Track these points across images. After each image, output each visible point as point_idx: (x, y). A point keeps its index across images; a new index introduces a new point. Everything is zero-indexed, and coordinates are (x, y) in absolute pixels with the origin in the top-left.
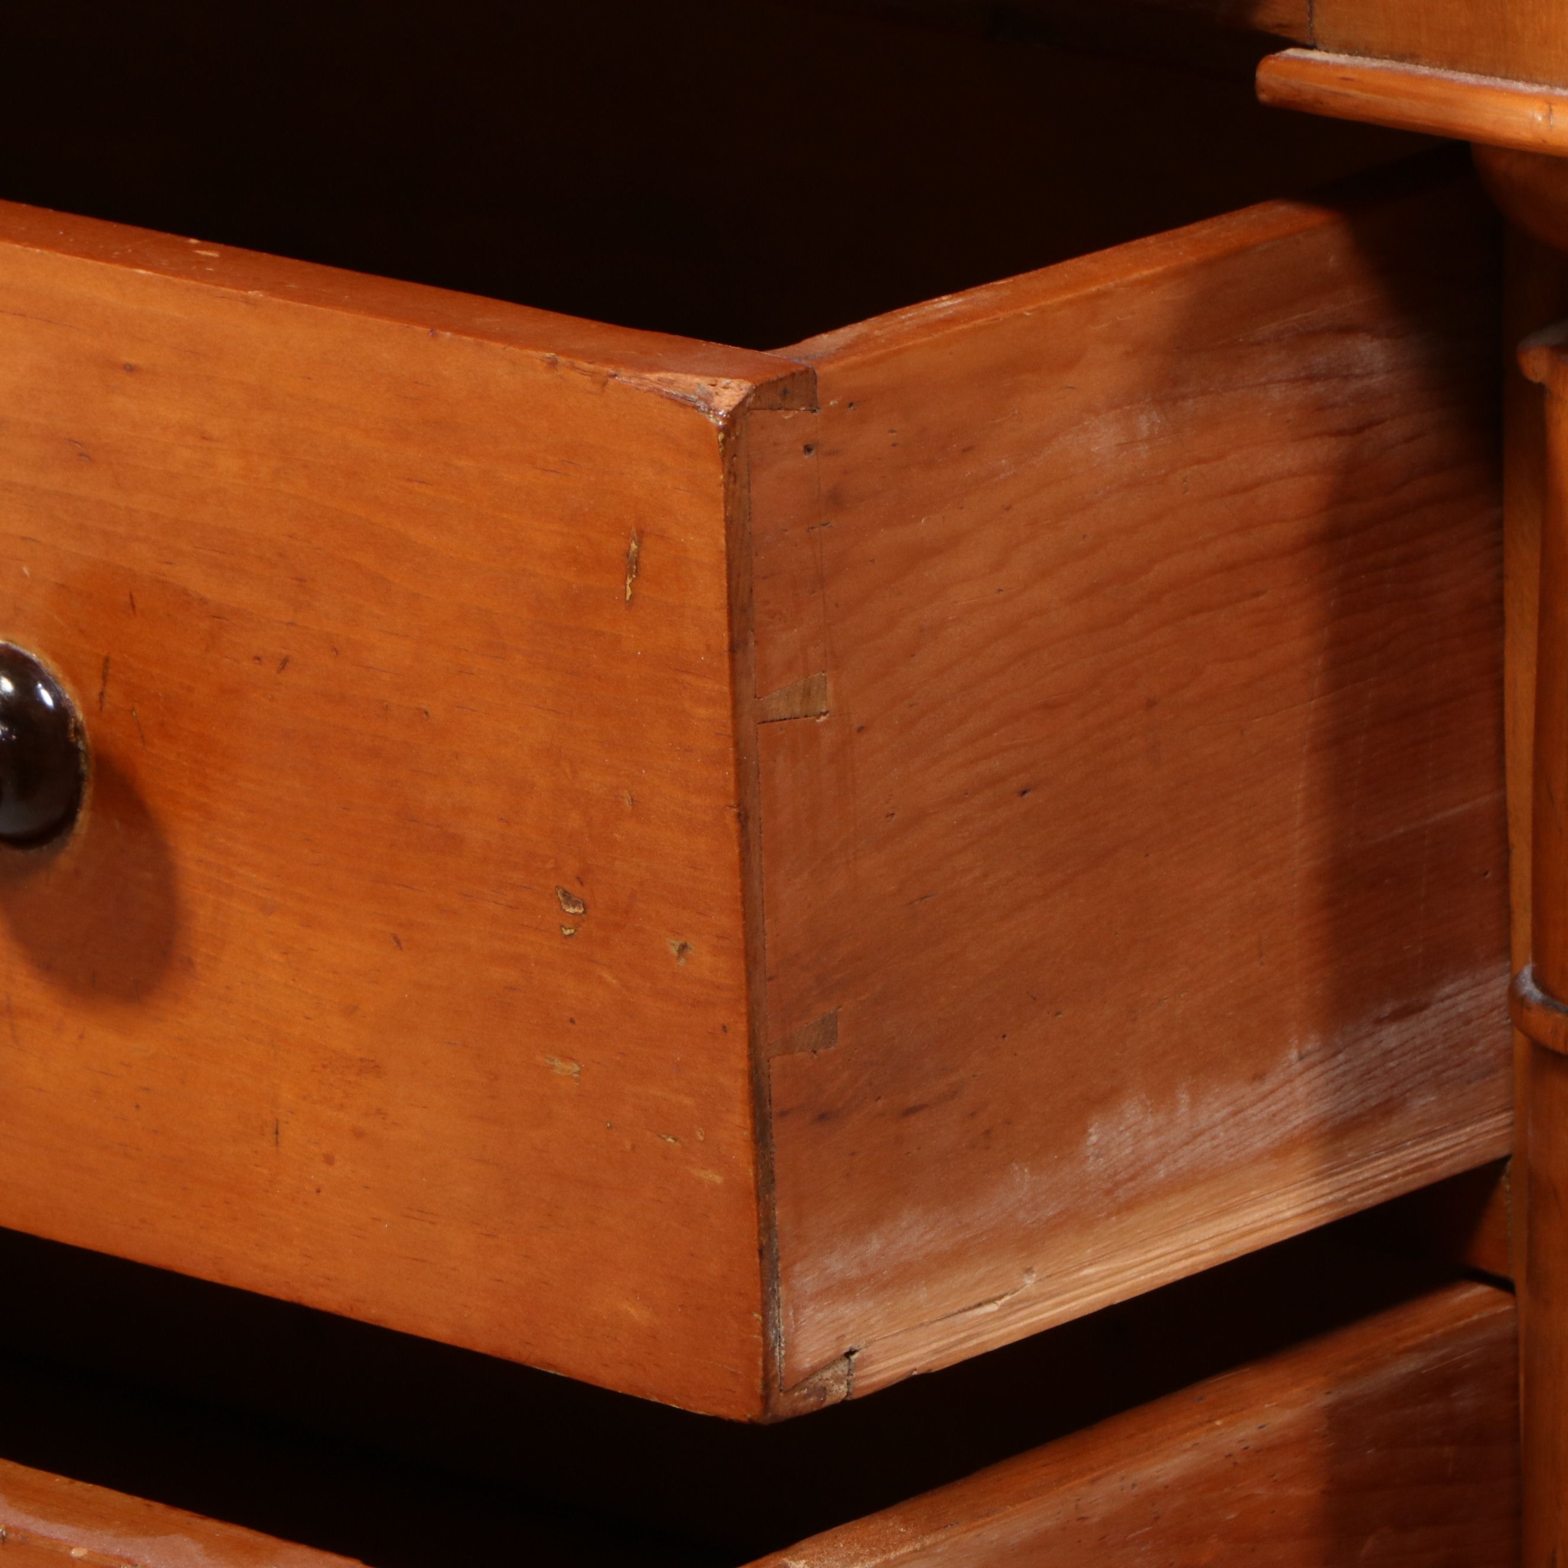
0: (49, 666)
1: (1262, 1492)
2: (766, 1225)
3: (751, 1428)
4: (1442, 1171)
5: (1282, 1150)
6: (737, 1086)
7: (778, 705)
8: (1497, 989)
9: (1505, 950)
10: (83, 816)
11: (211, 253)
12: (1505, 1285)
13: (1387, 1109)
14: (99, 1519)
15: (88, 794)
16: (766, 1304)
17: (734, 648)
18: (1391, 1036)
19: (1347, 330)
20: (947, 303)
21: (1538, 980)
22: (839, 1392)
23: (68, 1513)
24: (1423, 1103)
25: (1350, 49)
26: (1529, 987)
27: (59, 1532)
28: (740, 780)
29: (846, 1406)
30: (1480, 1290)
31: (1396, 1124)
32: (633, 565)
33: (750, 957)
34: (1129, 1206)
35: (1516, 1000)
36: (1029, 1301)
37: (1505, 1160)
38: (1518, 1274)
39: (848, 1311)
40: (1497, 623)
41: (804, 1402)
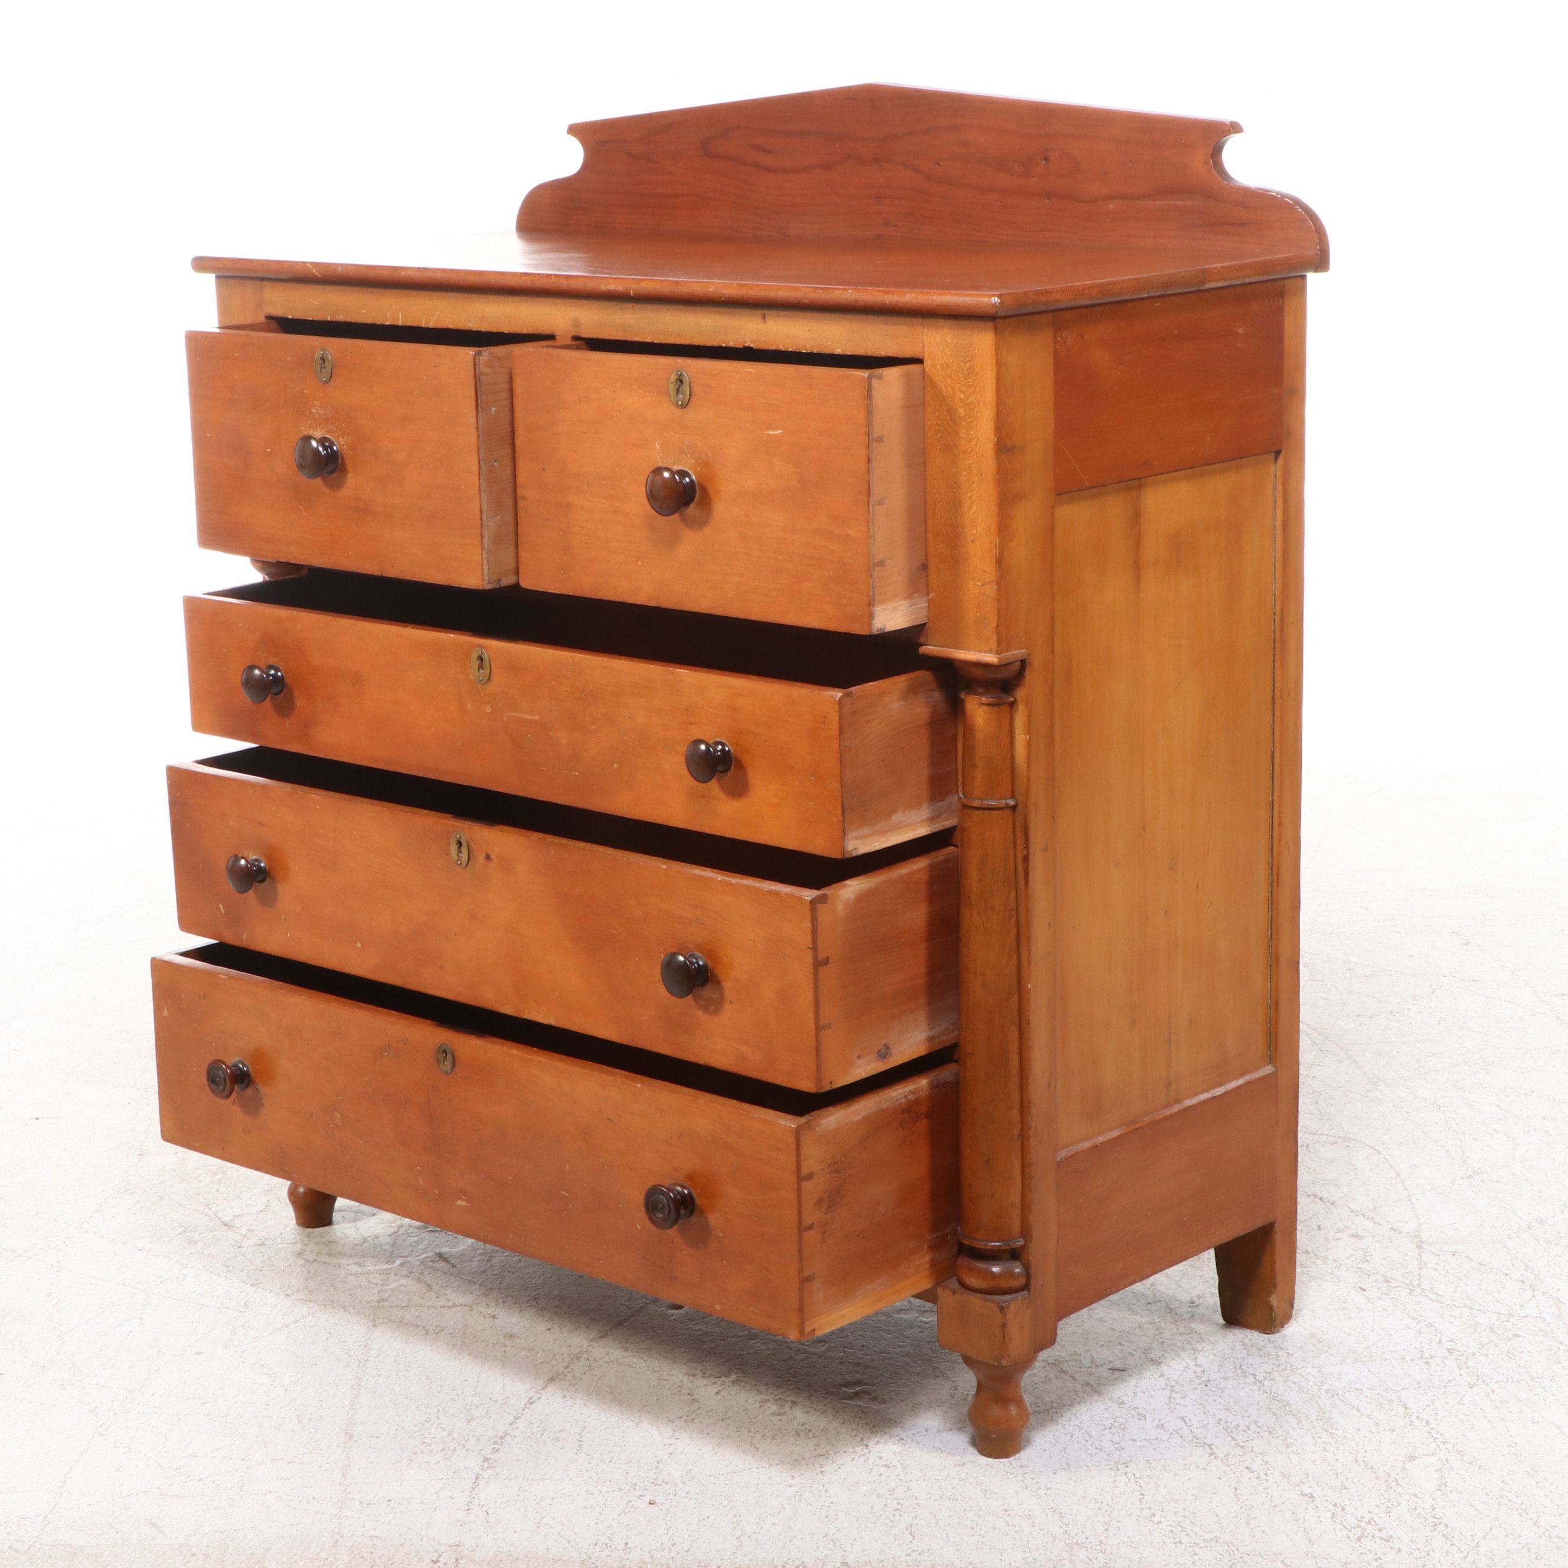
0: (727, 744)
1: (919, 876)
2: (844, 827)
3: (841, 859)
4: (948, 827)
5: (922, 822)
6: (840, 805)
7: (846, 745)
8: (956, 798)
9: (957, 792)
10: (732, 768)
11: (755, 677)
12: (957, 846)
13: (939, 816)
14: (736, 877)
15: (733, 764)
16: (844, 839)
17: (840, 735)
18: (940, 804)
19: (933, 690)
20: (872, 683)
21: (963, 794)
22: (855, 855)
23: (733, 877)
24: (944, 816)
25: (933, 646)
26: (961, 795)
27: (730, 879)
28: (841, 756)
29: (856, 857)
30: (953, 847)
31: (939, 819)
32: (824, 722)
33: (842, 785)
34: (899, 828)
35: (959, 798)
36: (883, 843)
37: (956, 826)
38: (959, 845)
39: (856, 842)
40: (956, 739)
41: (848, 856)
